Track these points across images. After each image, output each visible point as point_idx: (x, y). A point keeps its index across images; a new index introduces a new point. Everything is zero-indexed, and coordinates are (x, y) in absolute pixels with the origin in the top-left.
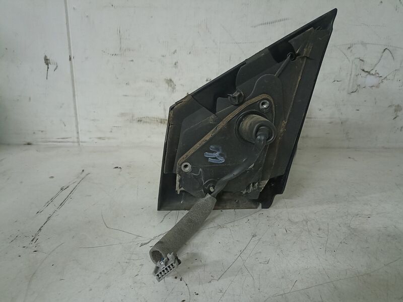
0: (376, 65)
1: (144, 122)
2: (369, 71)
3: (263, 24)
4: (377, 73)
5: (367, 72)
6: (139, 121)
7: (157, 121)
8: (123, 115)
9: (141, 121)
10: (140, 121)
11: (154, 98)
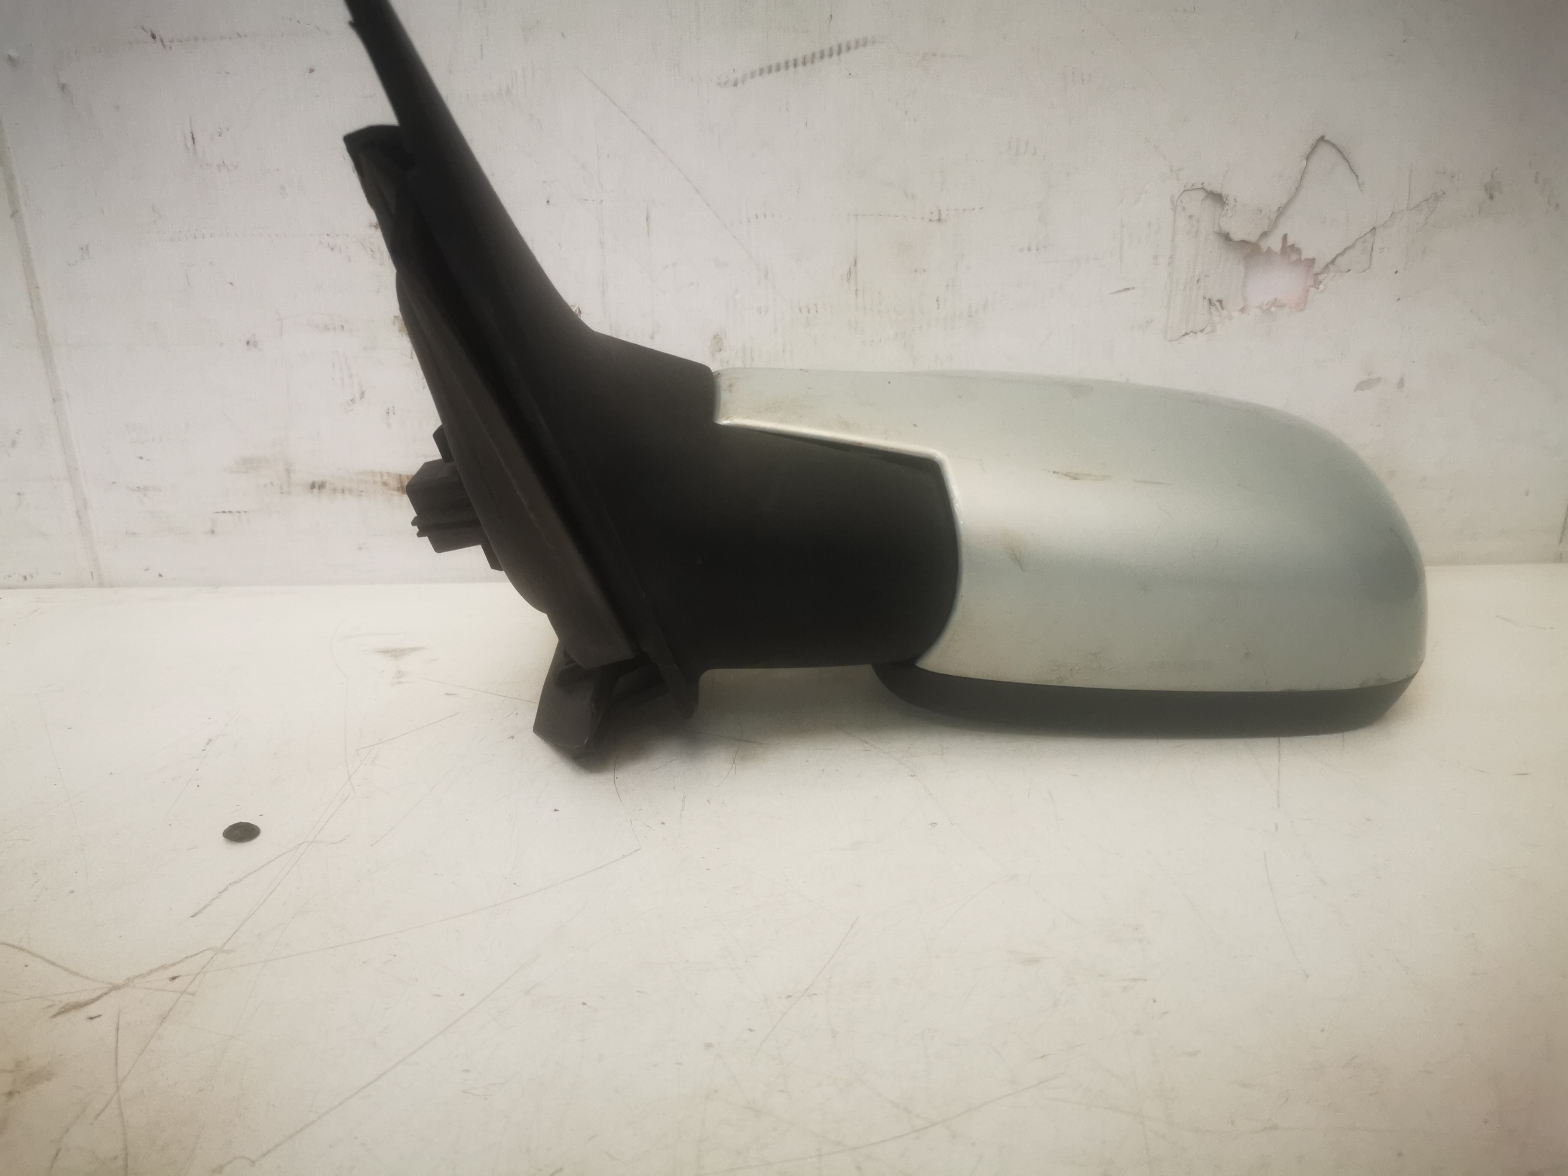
0: (1281, 211)
1: (335, 490)
2: (1253, 238)
3: (770, 71)
4: (1293, 246)
5: (1244, 242)
6: (313, 486)
7: (385, 484)
8: (249, 465)
9: (322, 486)
10: (317, 486)
11: (362, 395)
